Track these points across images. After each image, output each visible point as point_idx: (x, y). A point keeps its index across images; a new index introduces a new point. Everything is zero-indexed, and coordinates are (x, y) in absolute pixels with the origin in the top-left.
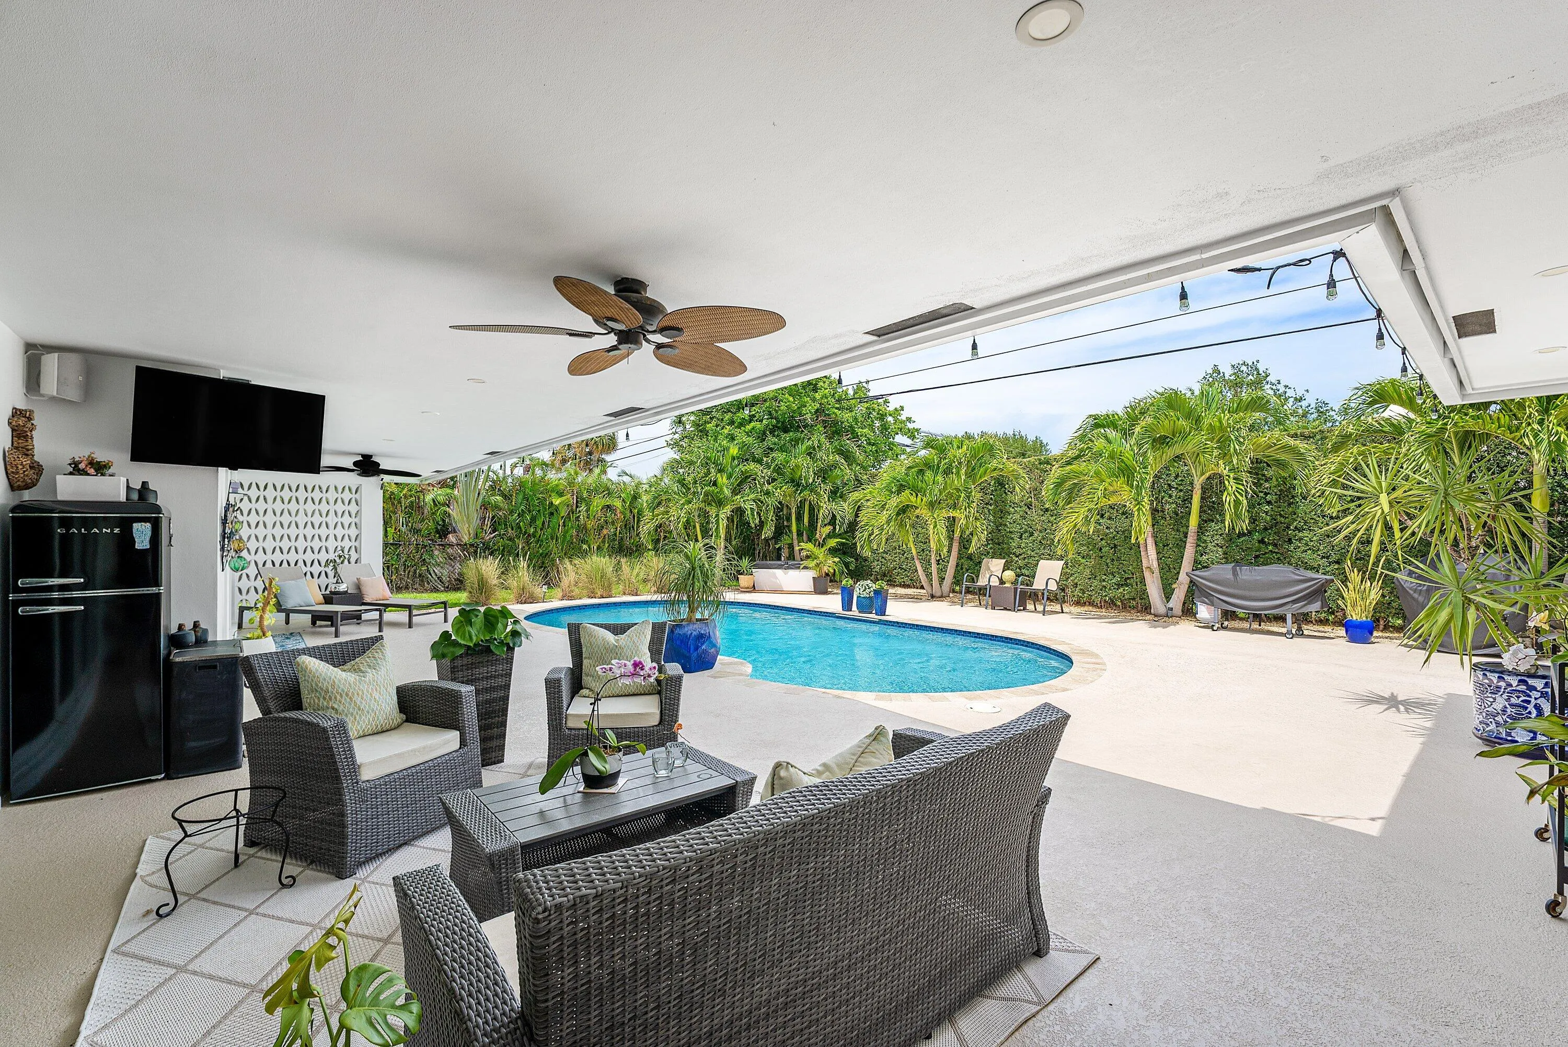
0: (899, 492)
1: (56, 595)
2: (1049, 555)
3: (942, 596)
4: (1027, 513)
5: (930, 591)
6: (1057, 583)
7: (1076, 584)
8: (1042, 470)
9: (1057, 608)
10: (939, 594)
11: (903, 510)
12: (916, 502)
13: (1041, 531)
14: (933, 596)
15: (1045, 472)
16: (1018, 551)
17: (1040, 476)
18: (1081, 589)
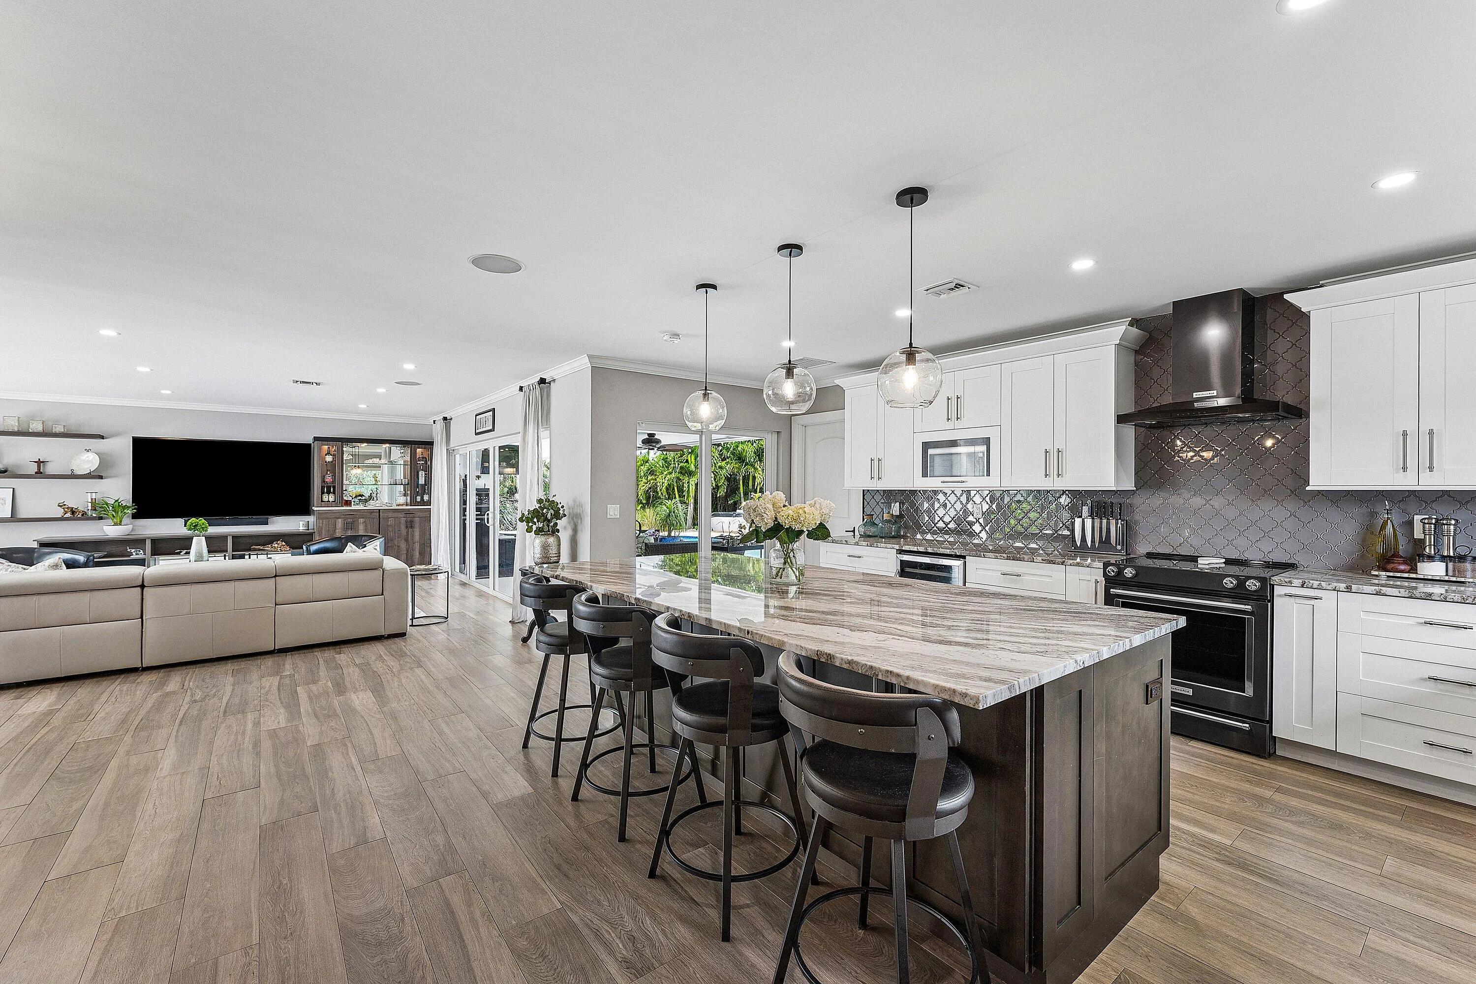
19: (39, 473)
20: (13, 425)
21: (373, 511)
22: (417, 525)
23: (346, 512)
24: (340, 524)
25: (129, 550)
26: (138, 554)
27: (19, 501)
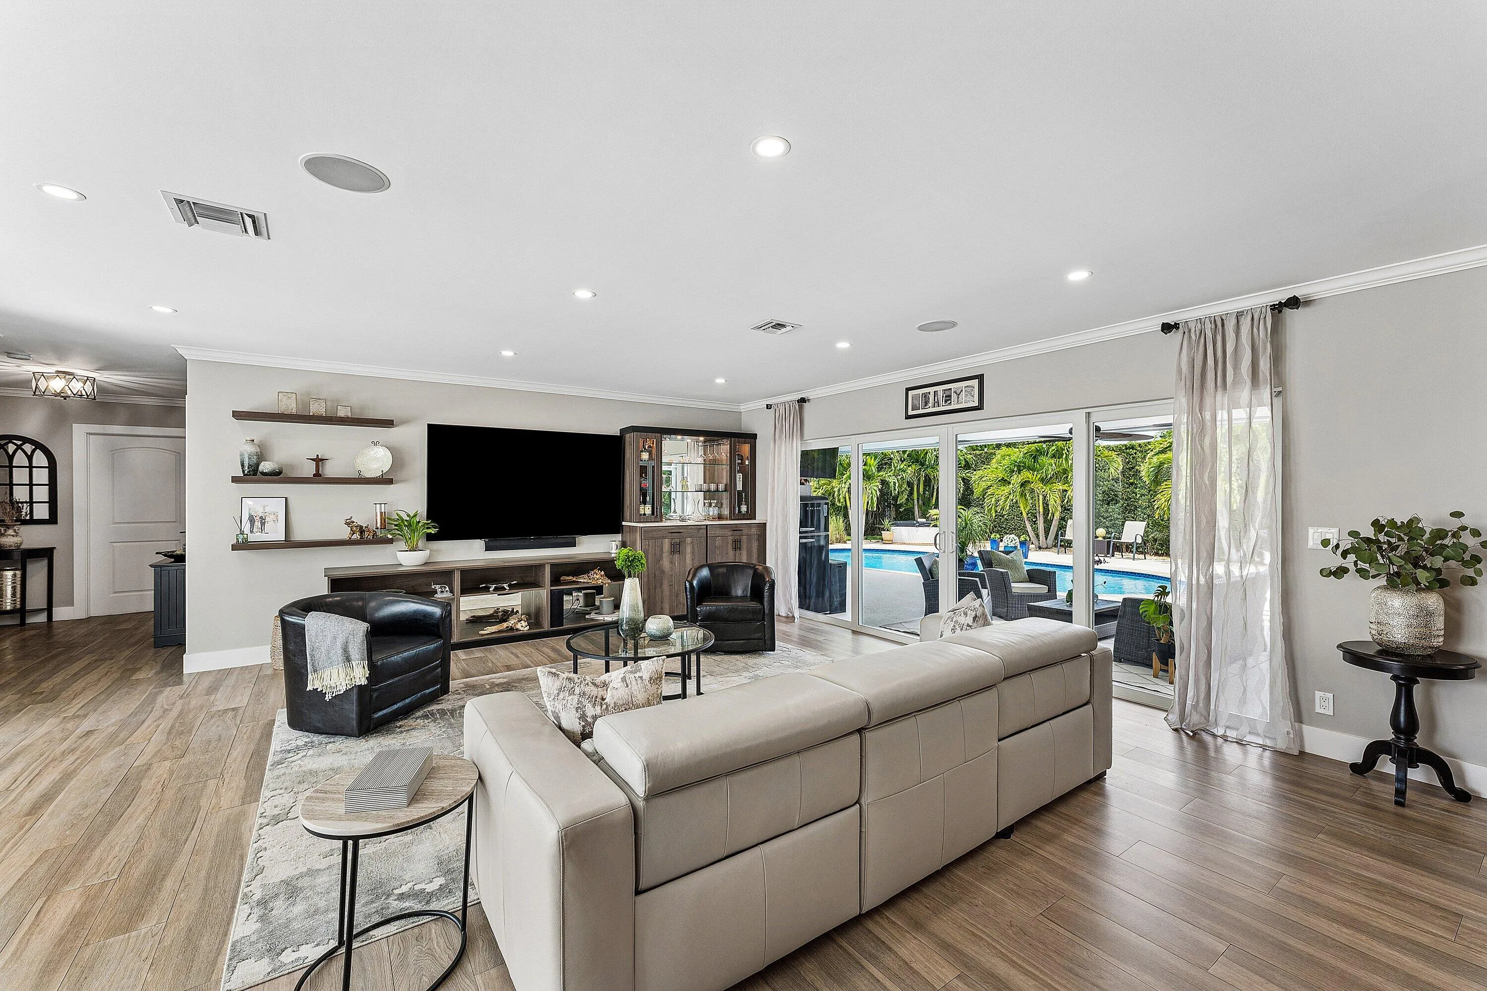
0: (1019, 471)
1: (809, 535)
2: (1133, 518)
3: (1047, 548)
4: (1114, 486)
5: (1037, 544)
6: (1142, 537)
7: (1156, 540)
8: (1128, 454)
9: (1142, 556)
10: (1045, 546)
11: (1023, 484)
12: (1032, 479)
13: (1126, 500)
14: (1040, 548)
15: (1131, 455)
16: (1105, 515)
17: (1126, 458)
18: (1160, 544)
19: (317, 474)
20: (291, 407)
21: (700, 527)
22: (744, 546)
23: (673, 529)
24: (667, 546)
25: (433, 587)
26: (443, 592)
27: (293, 517)
